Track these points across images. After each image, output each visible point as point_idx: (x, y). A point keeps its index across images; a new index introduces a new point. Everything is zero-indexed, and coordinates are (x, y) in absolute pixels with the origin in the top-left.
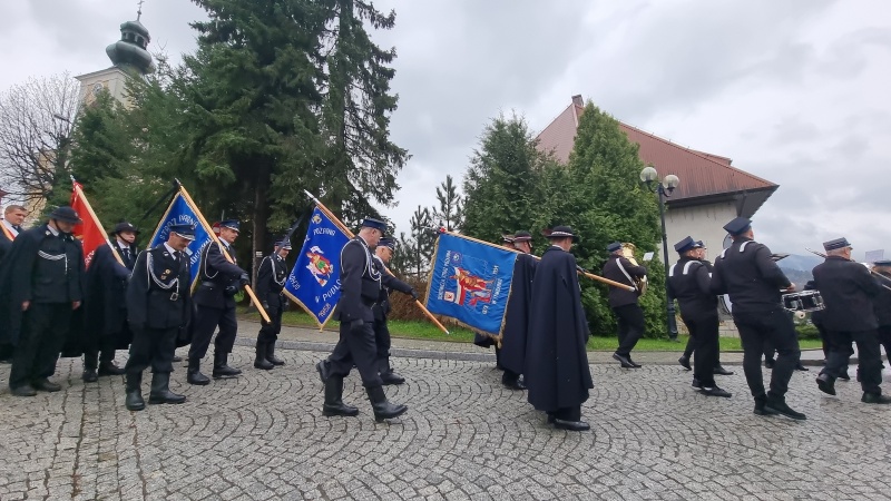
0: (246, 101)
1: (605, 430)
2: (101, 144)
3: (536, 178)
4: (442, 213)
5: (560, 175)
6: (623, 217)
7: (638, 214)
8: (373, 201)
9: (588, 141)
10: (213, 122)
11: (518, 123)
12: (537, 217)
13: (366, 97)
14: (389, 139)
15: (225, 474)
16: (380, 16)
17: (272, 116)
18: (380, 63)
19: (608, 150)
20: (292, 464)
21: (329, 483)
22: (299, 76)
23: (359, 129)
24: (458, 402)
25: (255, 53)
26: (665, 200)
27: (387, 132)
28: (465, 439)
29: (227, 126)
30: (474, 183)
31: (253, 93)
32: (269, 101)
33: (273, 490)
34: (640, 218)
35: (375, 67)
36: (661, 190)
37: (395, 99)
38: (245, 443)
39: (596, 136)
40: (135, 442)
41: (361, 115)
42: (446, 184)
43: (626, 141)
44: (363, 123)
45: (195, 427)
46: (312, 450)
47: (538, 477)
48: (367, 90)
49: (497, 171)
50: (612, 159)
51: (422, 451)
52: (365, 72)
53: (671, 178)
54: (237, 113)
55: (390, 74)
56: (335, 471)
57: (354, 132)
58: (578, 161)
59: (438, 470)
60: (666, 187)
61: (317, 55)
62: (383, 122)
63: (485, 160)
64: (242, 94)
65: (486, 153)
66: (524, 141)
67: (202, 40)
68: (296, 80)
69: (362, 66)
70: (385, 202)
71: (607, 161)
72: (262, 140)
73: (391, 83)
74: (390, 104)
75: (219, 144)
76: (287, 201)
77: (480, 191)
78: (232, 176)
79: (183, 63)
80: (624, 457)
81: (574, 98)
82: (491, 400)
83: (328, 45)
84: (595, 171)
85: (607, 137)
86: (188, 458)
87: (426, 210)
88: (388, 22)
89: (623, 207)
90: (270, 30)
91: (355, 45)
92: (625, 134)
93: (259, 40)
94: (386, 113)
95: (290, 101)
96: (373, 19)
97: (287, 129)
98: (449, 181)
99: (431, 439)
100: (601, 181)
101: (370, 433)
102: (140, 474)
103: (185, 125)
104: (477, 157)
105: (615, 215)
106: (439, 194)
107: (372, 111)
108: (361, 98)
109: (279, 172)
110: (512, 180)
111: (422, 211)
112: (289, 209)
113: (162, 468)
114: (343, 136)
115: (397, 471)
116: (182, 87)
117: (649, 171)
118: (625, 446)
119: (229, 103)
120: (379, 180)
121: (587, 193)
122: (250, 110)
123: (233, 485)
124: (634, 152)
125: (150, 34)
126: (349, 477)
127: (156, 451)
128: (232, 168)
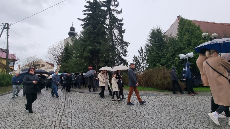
3: (166, 43)
4: (140, 56)
5: (174, 41)
9: (182, 29)
11: (159, 29)
15: (86, 122)
16: (118, 11)
17: (97, 41)
18: (120, 23)
23: (117, 39)
27: (123, 39)
29: (88, 45)
31: (93, 37)
32: (96, 38)
35: (119, 24)
36: (211, 39)
37: (125, 30)
38: (91, 116)
39: (185, 27)
41: (117, 36)
42: (141, 49)
43: (195, 26)
48: (118, 30)
50: (191, 33)
51: (129, 120)
52: (116, 25)
53: (214, 34)
54: (90, 42)
56: (108, 123)
58: (180, 35)
62: (122, 36)
63: (150, 40)
66: (161, 33)
67: (83, 28)
68: (101, 31)
70: (125, 56)
72: (95, 47)
73: (123, 27)
74: (123, 32)
75: (87, 49)
76: (102, 59)
77: (149, 49)
78: (90, 56)
81: (177, 17)
84: (186, 37)
87: (136, 56)
88: (121, 12)
90: (95, 22)
91: (114, 20)
93: (93, 25)
94: (123, 34)
96: (117, 13)
97: (100, 43)
99: (132, 117)
100: (188, 40)
102: (71, 121)
103: (81, 46)
104: (148, 40)
106: (139, 52)
107: (119, 34)
108: (116, 32)
109: (100, 53)
110: (158, 45)
113: (75, 120)
114: (113, 42)
117: (205, 34)
120: (123, 51)
121: (184, 44)
123: (87, 125)
125: (75, 28)
126: (110, 125)
128: (91, 54)
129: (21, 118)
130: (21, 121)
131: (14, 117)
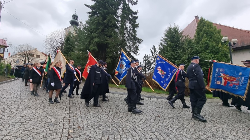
0: (100, 30)
1: (209, 123)
2: (69, 44)
3: (182, 44)
4: (152, 56)
5: (191, 42)
6: (214, 54)
7: (220, 53)
8: (132, 54)
9: (201, 30)
10: (92, 36)
11: (176, 27)
12: (183, 56)
13: (130, 25)
14: (137, 36)
15: (100, 123)
16: (133, 2)
17: (106, 34)
18: (134, 15)
19: (209, 33)
20: (115, 122)
21: (124, 128)
22: (112, 22)
23: (128, 34)
24: (159, 110)
25: (102, 18)
26: (232, 48)
27: (136, 35)
28: (161, 121)
29: (96, 37)
30: (162, 47)
31: (101, 28)
32: (106, 30)
33: (111, 128)
34: (221, 54)
35: (132, 16)
36: (230, 44)
37: (138, 25)
38: (104, 116)
39: (204, 29)
40: (80, 113)
41: (129, 30)
42: (153, 48)
43: (215, 29)
44: (129, 33)
45: (92, 111)
46: (120, 119)
47: (185, 135)
48: (130, 23)
49: (169, 43)
50: (210, 36)
51: (149, 123)
52: (130, 18)
53: (234, 40)
54: (98, 33)
55: (137, 18)
56: (126, 126)
57: (127, 35)
58: (197, 37)
59: (154, 129)
60: (232, 43)
61: (117, 16)
62: (135, 32)
63: (165, 39)
64: (99, 28)
65: (166, 38)
66: (178, 33)
67: (90, 16)
68: (112, 24)
69: (129, 17)
70: (136, 54)
71: (208, 36)
72: (104, 40)
73: (137, 20)
74: (137, 26)
75: (94, 42)
76: (110, 55)
77: (163, 49)
78: (97, 50)
79: (85, 23)
80: (216, 132)
81: (195, 17)
82: (169, 111)
83: (119, 12)
84: (203, 40)
85: (208, 28)
86: (91, 118)
87: (147, 56)
88: (136, 3)
89: (214, 51)
90: (105, 11)
91: (127, 11)
92: (215, 26)
93: (103, 14)
94: (136, 29)
95: (110, 29)
96: (131, 3)
97: (110, 36)
98: (154, 47)
99: (151, 120)
100: (206, 43)
101: (134, 117)
102: (82, 120)
103: (87, 38)
104: (163, 39)
105: (211, 54)
106: (151, 51)
107: (132, 29)
108: (128, 26)
109: (108, 48)
110: (174, 45)
111: (146, 56)
112: (111, 57)
113: (86, 120)
114: (124, 37)
115: (142, 128)
116: (86, 29)
117: (225, 38)
118: (217, 129)
119: (96, 31)
120: (134, 48)
121: (201, 47)
122: (101, 33)
123: (102, 126)
124: (219, 32)
125: (78, 17)
126: (129, 127)
127: (85, 116)
128: (97, 47)
129: (19, 113)
130: (21, 117)
131: (11, 112)
